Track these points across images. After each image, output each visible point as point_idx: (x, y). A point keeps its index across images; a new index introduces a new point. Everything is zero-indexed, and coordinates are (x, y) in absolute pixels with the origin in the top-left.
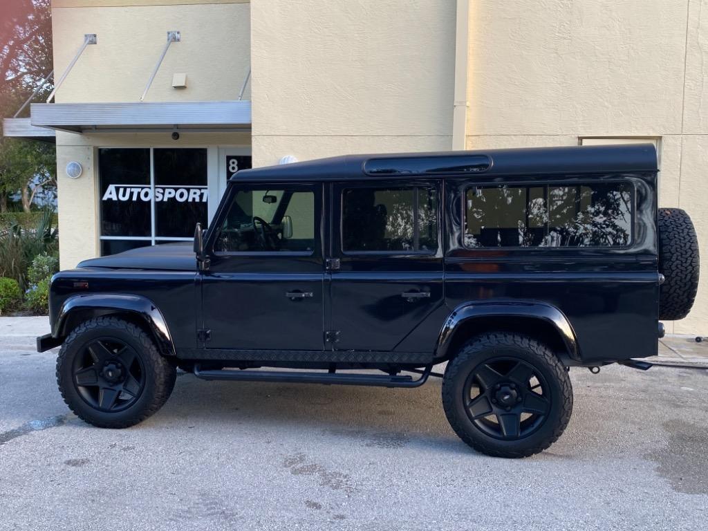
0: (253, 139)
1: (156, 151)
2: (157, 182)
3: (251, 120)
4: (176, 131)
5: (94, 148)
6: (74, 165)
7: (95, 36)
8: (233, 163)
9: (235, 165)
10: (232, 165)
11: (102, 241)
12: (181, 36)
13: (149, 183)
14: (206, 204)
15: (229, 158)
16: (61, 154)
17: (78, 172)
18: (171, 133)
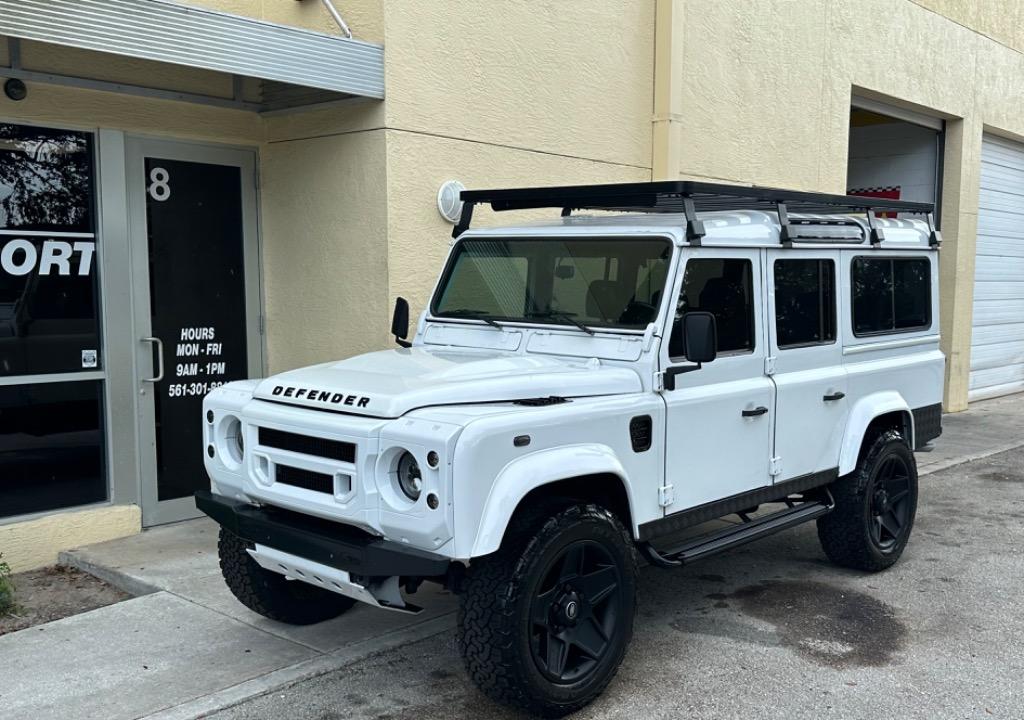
0: (391, 138)
4: (15, 76)
8: (160, 177)
9: (164, 184)
10: (156, 183)
15: (150, 164)
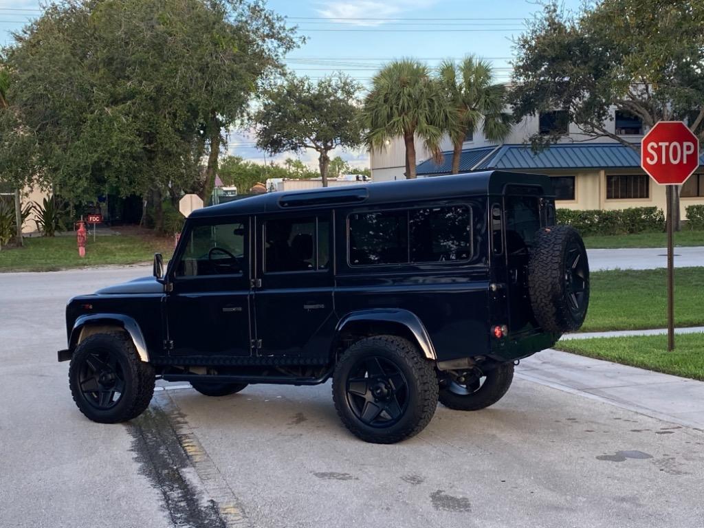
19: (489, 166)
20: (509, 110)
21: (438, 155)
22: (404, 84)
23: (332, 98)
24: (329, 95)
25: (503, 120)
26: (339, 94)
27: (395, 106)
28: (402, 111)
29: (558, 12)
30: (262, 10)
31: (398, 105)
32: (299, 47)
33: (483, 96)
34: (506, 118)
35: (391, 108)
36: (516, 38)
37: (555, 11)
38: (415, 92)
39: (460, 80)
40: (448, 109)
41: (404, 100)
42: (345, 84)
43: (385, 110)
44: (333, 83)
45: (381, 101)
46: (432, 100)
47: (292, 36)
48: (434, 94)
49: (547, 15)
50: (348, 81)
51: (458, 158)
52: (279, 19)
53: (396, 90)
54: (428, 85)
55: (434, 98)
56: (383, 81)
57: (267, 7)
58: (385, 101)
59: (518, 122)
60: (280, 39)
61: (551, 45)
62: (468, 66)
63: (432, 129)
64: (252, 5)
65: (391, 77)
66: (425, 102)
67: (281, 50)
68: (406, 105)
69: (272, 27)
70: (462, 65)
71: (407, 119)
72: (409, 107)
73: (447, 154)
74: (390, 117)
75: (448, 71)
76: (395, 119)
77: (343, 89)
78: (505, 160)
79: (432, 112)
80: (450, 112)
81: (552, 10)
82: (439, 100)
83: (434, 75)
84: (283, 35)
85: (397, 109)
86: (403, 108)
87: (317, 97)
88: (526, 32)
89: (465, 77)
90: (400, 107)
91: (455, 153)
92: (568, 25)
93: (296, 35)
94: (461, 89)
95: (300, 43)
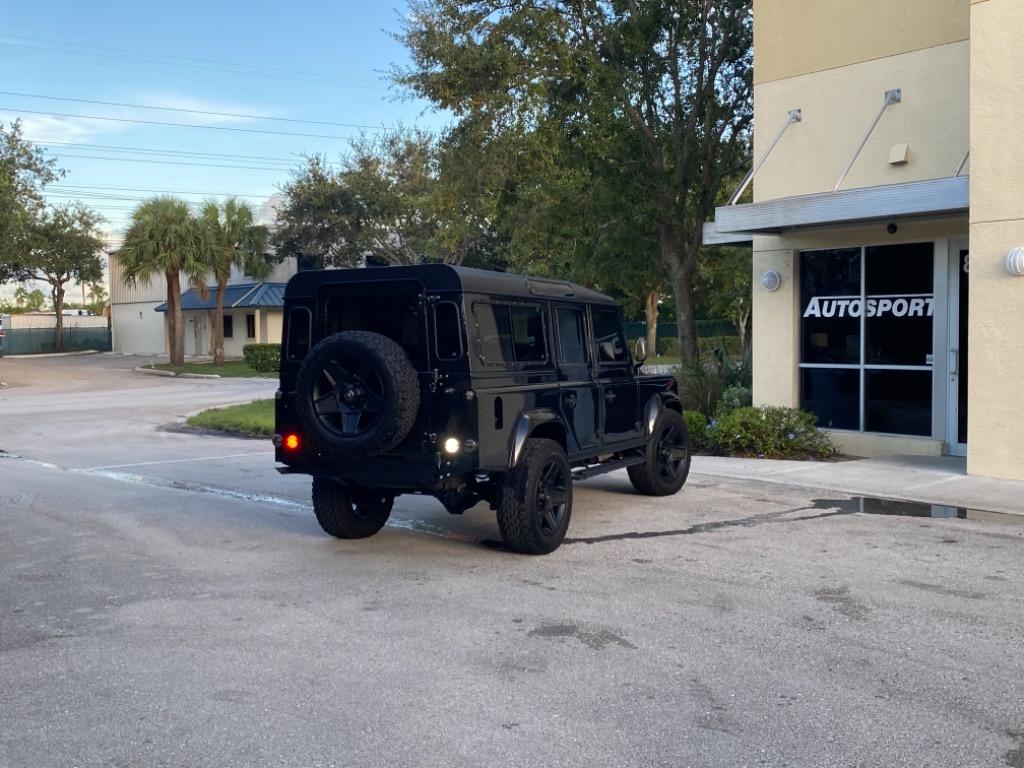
0: (971, 229)
1: (867, 249)
2: (868, 292)
3: (968, 203)
4: (892, 223)
5: (795, 252)
6: (772, 276)
7: (799, 111)
11: (802, 370)
12: (903, 96)
13: (859, 294)
14: (931, 318)
15: (963, 254)
16: (757, 261)
17: (775, 283)
18: (886, 226)
19: (251, 303)
20: (272, 251)
21: (203, 291)
22: (170, 221)
23: (68, 229)
24: (65, 226)
25: (266, 259)
26: (77, 225)
27: (161, 242)
28: (169, 247)
29: (321, 165)
30: (18, 140)
31: (164, 241)
32: (57, 179)
33: (247, 237)
34: (268, 258)
35: (158, 244)
36: (282, 186)
37: (318, 164)
38: (181, 230)
39: (222, 220)
40: (215, 247)
41: (171, 237)
42: (84, 214)
43: (151, 246)
44: (70, 213)
45: (147, 236)
46: (197, 238)
47: (50, 168)
48: (200, 232)
49: (311, 168)
50: (87, 211)
51: (222, 294)
52: (38, 151)
53: (161, 226)
54: (194, 222)
55: (200, 237)
56: (147, 218)
57: (23, 138)
58: (151, 237)
59: (280, 262)
60: (38, 171)
61: (317, 194)
62: (230, 207)
63: (199, 266)
64: (10, 135)
65: (155, 214)
66: (191, 239)
67: (38, 182)
68: (173, 241)
69: (30, 158)
70: (225, 206)
71: (174, 255)
72: (175, 244)
73: (212, 290)
74: (156, 253)
75: (211, 210)
76: (161, 255)
77: (80, 219)
78: (266, 297)
79: (199, 249)
80: (217, 251)
81: (315, 162)
82: (205, 238)
83: (196, 212)
84: (40, 166)
85: (163, 245)
86: (169, 245)
87: (53, 227)
88: (292, 181)
89: (229, 218)
90: (167, 243)
91: (218, 289)
92: (329, 178)
93: (54, 168)
94: (225, 228)
95: (59, 176)
